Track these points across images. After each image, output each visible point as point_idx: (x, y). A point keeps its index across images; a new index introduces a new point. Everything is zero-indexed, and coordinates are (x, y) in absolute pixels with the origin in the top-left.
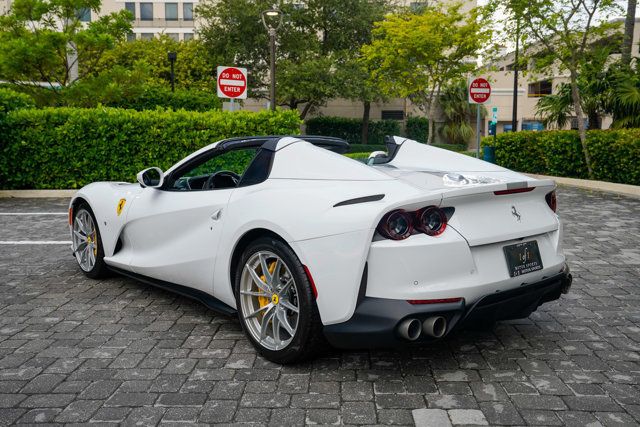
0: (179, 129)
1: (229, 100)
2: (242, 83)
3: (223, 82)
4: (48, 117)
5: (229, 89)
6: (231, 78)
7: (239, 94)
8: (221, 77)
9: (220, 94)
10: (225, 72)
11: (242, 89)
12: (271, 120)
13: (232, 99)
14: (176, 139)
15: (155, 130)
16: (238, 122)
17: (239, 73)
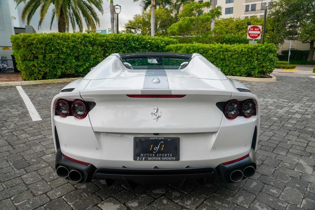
0: (220, 52)
1: (252, 40)
2: (259, 32)
3: (250, 32)
4: (177, 47)
5: (253, 35)
6: (254, 30)
7: (257, 37)
8: (249, 30)
9: (248, 37)
10: (251, 28)
11: (259, 35)
12: (259, 48)
13: (253, 39)
14: (218, 56)
15: (210, 52)
16: (244, 49)
17: (258, 28)
